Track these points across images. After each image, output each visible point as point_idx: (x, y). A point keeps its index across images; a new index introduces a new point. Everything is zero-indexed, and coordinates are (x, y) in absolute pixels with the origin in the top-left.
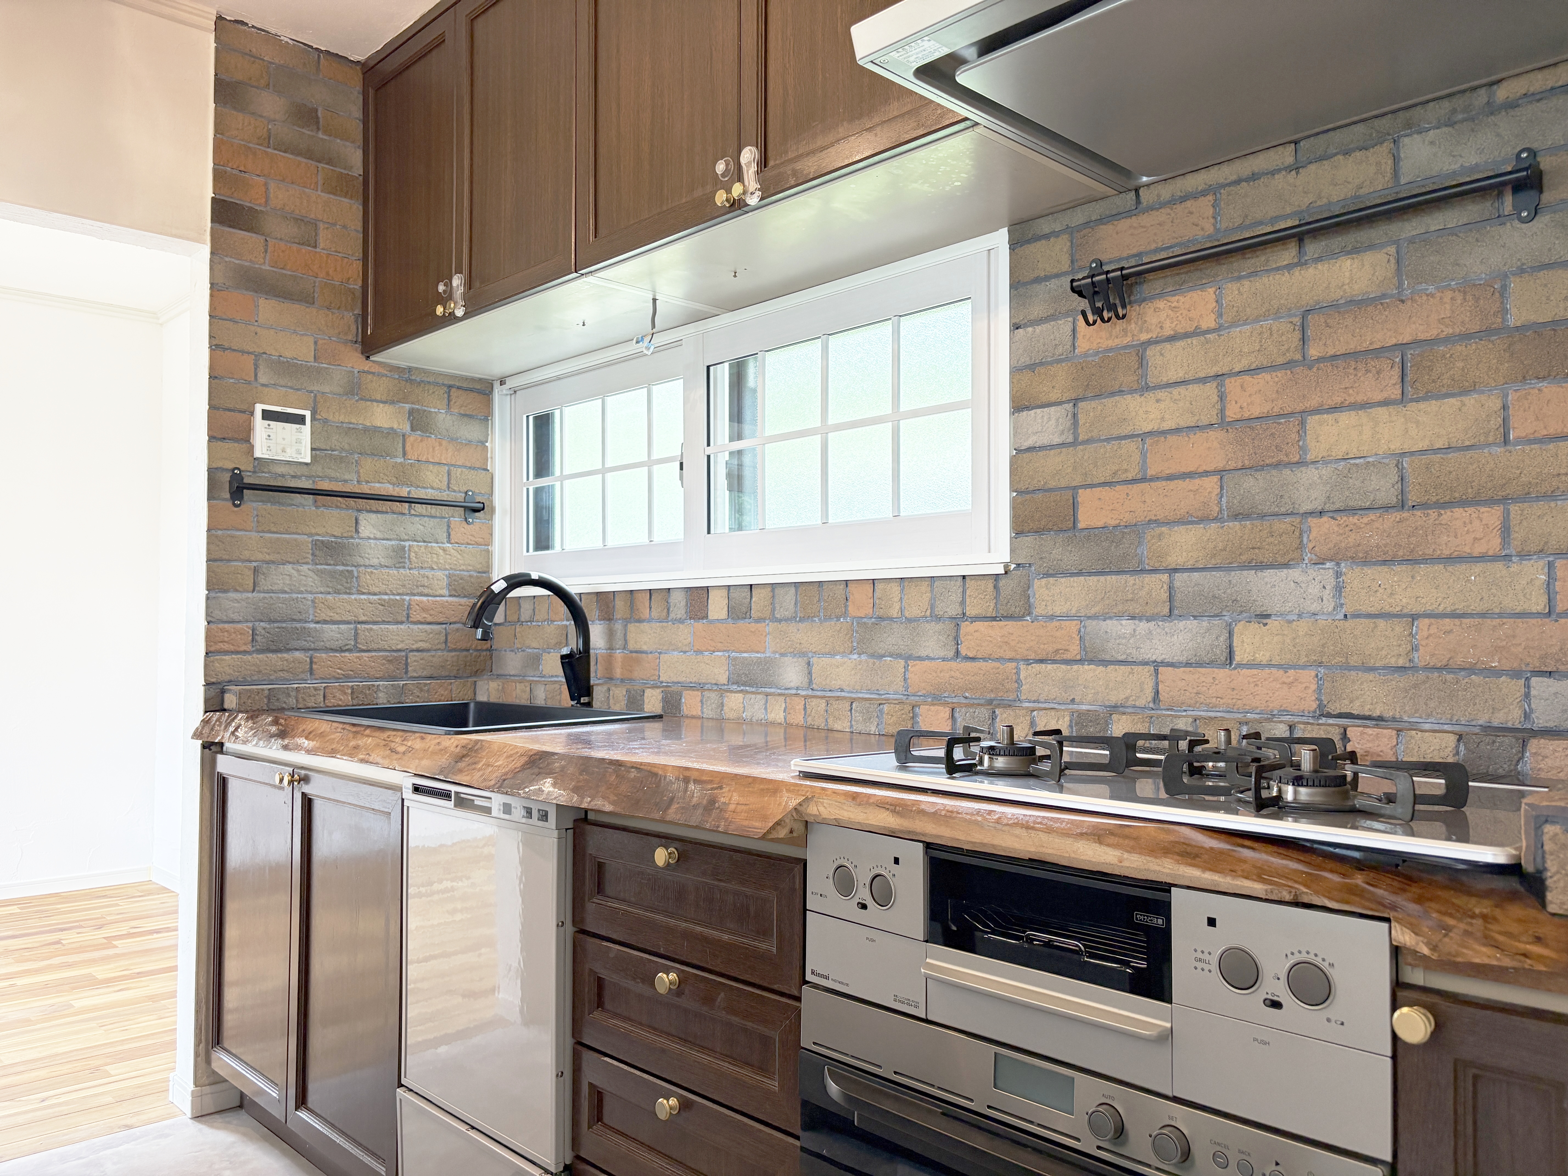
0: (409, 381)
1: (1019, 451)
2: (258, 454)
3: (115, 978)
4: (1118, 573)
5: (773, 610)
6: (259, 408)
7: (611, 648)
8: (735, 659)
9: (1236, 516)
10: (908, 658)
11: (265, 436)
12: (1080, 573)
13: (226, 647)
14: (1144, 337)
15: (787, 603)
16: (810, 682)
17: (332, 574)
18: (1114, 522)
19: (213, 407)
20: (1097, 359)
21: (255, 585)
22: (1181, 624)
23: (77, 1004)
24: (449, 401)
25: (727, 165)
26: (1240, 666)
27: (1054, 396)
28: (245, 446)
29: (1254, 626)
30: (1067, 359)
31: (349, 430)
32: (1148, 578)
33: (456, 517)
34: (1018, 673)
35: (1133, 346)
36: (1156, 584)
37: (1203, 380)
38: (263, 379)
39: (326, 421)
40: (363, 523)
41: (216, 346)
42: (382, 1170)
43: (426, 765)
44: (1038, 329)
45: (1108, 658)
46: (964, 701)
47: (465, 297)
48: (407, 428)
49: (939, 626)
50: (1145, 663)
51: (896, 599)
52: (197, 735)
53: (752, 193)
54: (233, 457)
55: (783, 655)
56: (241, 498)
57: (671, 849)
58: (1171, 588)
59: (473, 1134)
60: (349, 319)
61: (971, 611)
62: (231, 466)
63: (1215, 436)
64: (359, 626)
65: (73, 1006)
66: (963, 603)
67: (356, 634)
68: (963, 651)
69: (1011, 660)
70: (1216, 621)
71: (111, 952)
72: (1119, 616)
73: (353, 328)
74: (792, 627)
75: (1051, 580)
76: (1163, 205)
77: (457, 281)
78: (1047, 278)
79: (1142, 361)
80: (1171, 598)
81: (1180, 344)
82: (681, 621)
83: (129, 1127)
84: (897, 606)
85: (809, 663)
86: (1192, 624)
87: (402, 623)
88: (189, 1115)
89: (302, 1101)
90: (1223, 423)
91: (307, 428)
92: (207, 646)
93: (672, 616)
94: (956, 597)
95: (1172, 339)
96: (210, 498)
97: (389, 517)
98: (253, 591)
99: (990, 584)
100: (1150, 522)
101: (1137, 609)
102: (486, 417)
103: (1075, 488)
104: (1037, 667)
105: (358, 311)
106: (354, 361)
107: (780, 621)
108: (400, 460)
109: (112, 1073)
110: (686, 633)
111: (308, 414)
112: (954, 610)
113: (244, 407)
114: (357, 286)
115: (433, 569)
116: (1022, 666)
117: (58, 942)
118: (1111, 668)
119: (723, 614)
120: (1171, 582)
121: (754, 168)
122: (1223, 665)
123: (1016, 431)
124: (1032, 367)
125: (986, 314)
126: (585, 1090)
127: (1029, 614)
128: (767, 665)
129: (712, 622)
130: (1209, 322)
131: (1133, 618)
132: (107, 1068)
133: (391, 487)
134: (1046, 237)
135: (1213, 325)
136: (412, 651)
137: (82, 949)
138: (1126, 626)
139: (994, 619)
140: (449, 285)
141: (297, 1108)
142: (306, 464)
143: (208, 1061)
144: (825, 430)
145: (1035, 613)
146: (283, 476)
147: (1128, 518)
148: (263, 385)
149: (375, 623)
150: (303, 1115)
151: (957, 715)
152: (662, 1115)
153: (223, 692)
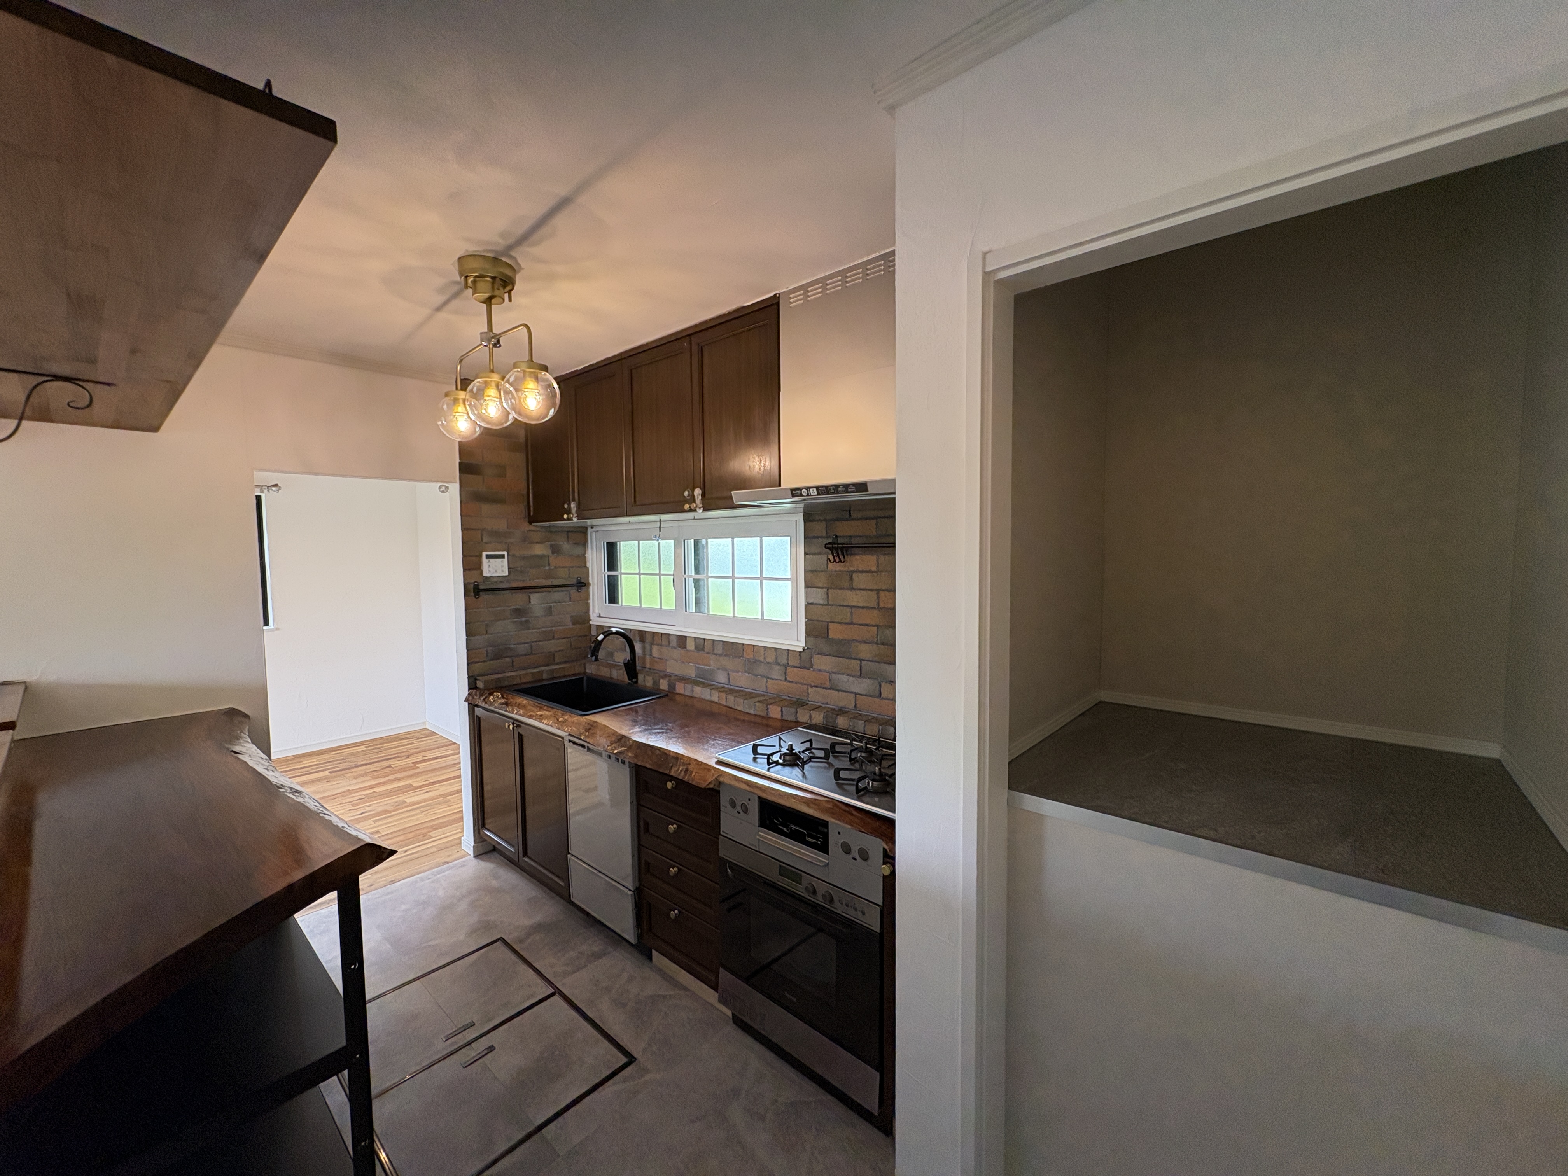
0: (551, 532)
1: (808, 603)
2: (485, 574)
3: (423, 785)
4: (843, 657)
5: (714, 650)
6: (484, 554)
7: (644, 654)
8: (698, 668)
9: (883, 644)
10: (768, 678)
11: (487, 566)
12: (830, 655)
13: (477, 660)
14: (852, 569)
15: (719, 650)
16: (729, 682)
17: (521, 622)
18: (842, 638)
19: (465, 556)
20: (835, 574)
21: (487, 631)
22: (864, 680)
23: (408, 801)
24: (568, 538)
25: (689, 492)
26: (883, 698)
27: (820, 585)
28: (478, 572)
29: (888, 685)
30: (825, 571)
31: (524, 558)
32: (853, 661)
33: (573, 591)
34: (808, 690)
35: (848, 571)
36: (855, 664)
37: (872, 590)
38: (485, 540)
39: (514, 556)
40: (531, 597)
41: (464, 529)
42: (562, 884)
43: (574, 730)
44: (814, 557)
45: (839, 689)
46: (788, 698)
47: (577, 512)
48: (549, 552)
49: (778, 667)
50: (852, 693)
51: (763, 653)
52: (466, 700)
53: (700, 508)
54: (474, 578)
55: (718, 669)
56: (479, 595)
57: (673, 782)
58: (861, 666)
59: (600, 874)
60: (522, 507)
61: (791, 663)
62: (473, 581)
63: (876, 612)
64: (533, 644)
65: (406, 802)
66: (788, 659)
67: (531, 647)
68: (788, 679)
69: (805, 684)
70: (876, 681)
71: (417, 771)
72: (843, 674)
73: (524, 511)
74: (721, 658)
75: (820, 656)
76: (859, 519)
77: (573, 505)
78: (818, 537)
79: (851, 579)
80: (861, 670)
81: (864, 574)
82: (675, 648)
83: (448, 863)
84: (763, 657)
85: (728, 674)
86: (868, 681)
87: (550, 640)
88: (472, 855)
89: (525, 854)
90: (879, 608)
91: (506, 560)
92: (468, 661)
93: (671, 645)
94: (785, 657)
95: (862, 572)
96: (465, 595)
97: (544, 594)
98: (486, 634)
99: (798, 654)
100: (854, 640)
101: (849, 673)
102: (584, 544)
103: (828, 622)
104: (814, 689)
105: (526, 503)
106: (526, 527)
107: (716, 655)
108: (547, 568)
109: (433, 836)
110: (677, 653)
111: (505, 553)
112: (784, 662)
113: (477, 554)
114: (525, 492)
115: (564, 614)
116: (810, 688)
117: (390, 766)
118: (840, 692)
119: (693, 648)
120: (861, 664)
121: (700, 497)
122: (877, 697)
123: (807, 595)
124: (812, 571)
125: (795, 545)
126: (643, 862)
127: (812, 668)
128: (712, 672)
129: (688, 651)
130: (874, 569)
131: (848, 675)
132: (430, 834)
133: (544, 581)
134: (818, 521)
135: (876, 570)
136: (557, 651)
137: (402, 770)
138: (844, 678)
139: (799, 668)
140: (569, 505)
141: (524, 856)
142: (506, 576)
143: (479, 833)
144: (733, 578)
145: (814, 667)
146: (496, 582)
147: (846, 637)
148: (486, 543)
149: (539, 641)
150: (526, 859)
151: (783, 710)
152: (671, 874)
153: (476, 680)
